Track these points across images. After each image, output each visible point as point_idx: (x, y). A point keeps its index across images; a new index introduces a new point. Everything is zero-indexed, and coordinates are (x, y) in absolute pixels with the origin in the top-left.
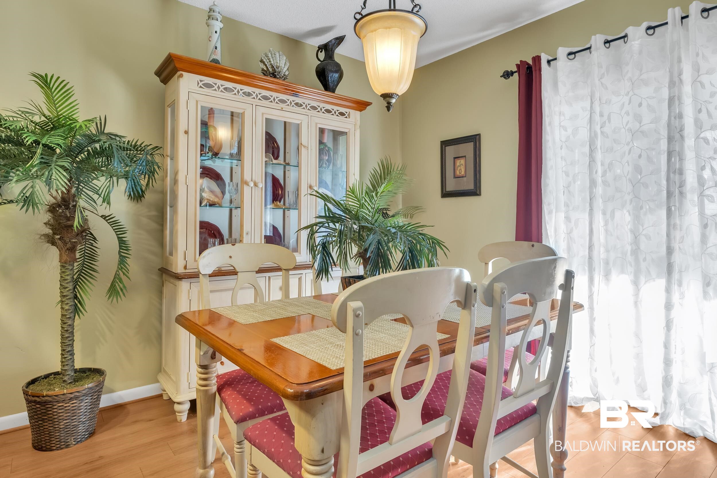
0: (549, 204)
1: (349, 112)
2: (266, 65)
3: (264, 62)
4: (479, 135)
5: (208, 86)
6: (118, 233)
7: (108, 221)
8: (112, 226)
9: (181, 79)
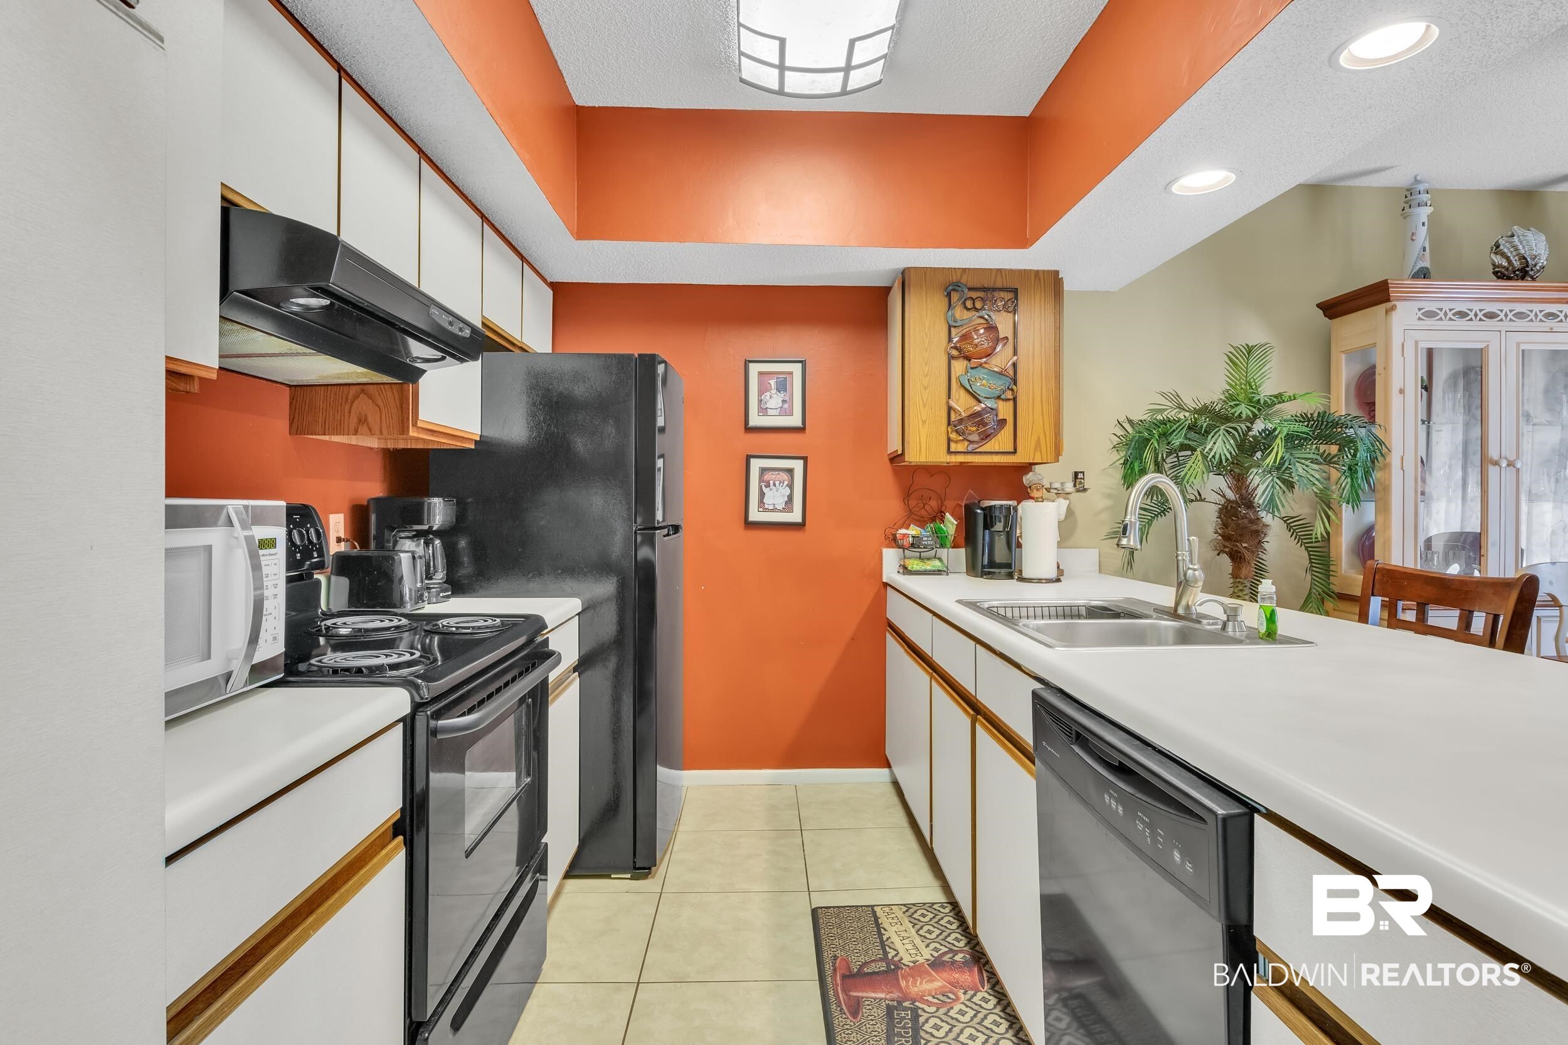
2: (1508, 259)
3: (1505, 253)
5: (1430, 314)
6: (1305, 541)
7: (1291, 525)
8: (1297, 531)
9: (1394, 313)
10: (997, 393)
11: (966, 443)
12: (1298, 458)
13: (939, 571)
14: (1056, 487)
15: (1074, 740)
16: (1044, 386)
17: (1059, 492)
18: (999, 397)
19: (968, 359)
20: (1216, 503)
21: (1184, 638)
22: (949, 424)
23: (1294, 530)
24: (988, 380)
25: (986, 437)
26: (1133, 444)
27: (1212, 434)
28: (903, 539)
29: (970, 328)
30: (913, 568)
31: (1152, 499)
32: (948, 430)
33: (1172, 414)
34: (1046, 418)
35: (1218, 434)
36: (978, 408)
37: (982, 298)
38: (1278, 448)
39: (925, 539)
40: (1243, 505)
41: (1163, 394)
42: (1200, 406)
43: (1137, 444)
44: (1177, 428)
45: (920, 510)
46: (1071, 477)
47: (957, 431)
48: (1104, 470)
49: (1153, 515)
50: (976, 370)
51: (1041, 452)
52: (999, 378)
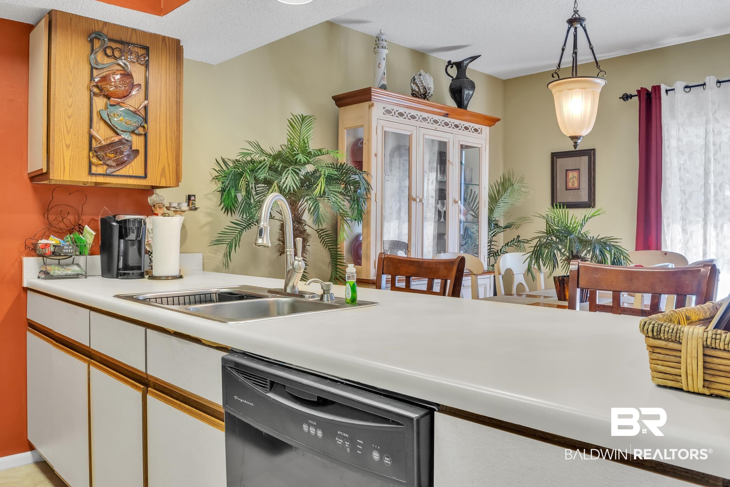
0: (668, 218)
1: (481, 128)
2: (418, 87)
3: (417, 84)
4: (594, 150)
5: (388, 112)
6: (328, 245)
7: (321, 234)
8: (324, 238)
9: (373, 108)
10: (132, 128)
11: (105, 167)
12: (332, 191)
13: (78, 275)
14: (174, 206)
15: (268, 390)
16: (168, 127)
17: (177, 210)
18: (133, 132)
19: (108, 97)
20: (280, 220)
21: (294, 309)
22: (90, 149)
23: (323, 238)
24: (124, 117)
25: (121, 163)
26: (230, 176)
27: (285, 172)
28: (45, 248)
29: (109, 72)
30: (54, 273)
31: (242, 217)
32: (89, 156)
33: (257, 157)
34: (169, 152)
35: (288, 173)
36: (116, 139)
37: (120, 49)
38: (322, 183)
39: (65, 247)
40: (296, 221)
41: (250, 143)
42: (275, 154)
43: (233, 177)
44: (261, 167)
45: (59, 223)
46: (184, 199)
47: (97, 157)
48: (206, 195)
49: (242, 228)
50: (114, 107)
51: (165, 178)
52: (133, 117)
